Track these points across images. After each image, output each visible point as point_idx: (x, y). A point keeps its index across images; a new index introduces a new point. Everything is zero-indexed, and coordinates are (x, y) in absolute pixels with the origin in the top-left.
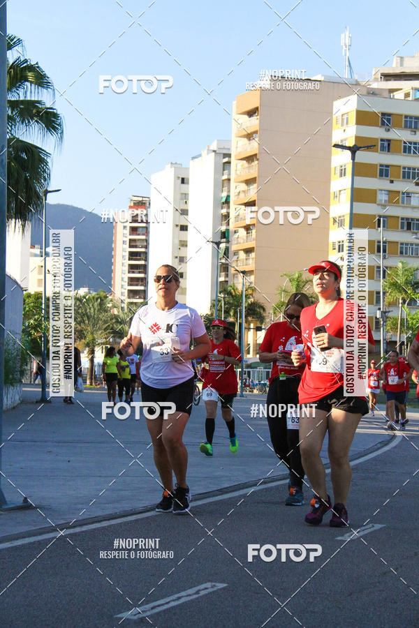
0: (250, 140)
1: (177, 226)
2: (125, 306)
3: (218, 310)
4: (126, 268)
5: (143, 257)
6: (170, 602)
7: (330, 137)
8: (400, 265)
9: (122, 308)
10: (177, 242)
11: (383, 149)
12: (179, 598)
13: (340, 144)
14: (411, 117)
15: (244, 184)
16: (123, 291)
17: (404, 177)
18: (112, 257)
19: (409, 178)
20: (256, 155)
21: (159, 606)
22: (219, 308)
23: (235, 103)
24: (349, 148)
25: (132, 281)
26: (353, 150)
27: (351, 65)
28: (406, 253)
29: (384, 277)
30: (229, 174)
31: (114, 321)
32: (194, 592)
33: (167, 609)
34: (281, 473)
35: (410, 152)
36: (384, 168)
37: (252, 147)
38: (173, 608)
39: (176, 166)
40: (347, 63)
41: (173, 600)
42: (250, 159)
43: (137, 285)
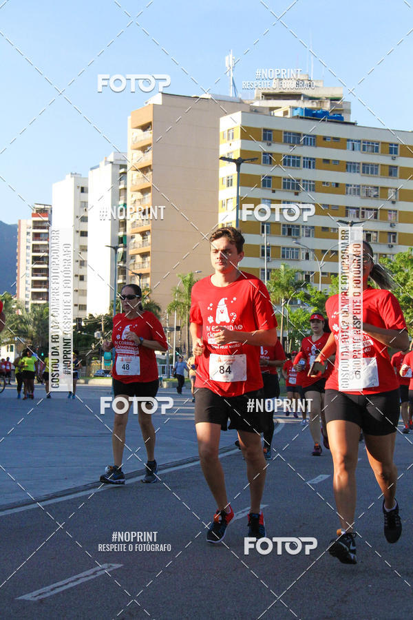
0: (144, 152)
1: (78, 232)
2: (29, 306)
3: (116, 310)
4: (30, 272)
5: (45, 261)
6: (69, 583)
7: (218, 150)
8: (282, 267)
9: (27, 310)
10: (78, 247)
11: (265, 161)
12: (78, 579)
13: (227, 157)
14: (290, 133)
15: (140, 193)
16: (27, 293)
17: (284, 188)
18: (16, 261)
19: (289, 188)
20: (150, 166)
21: (58, 587)
22: (117, 308)
23: (129, 117)
24: (234, 161)
25: (36, 284)
26: (238, 162)
27: (236, 85)
28: (288, 257)
29: (268, 279)
30: (126, 184)
31: (18, 321)
32: (92, 572)
33: (66, 590)
34: (174, 460)
35: (289, 165)
36: (267, 179)
37: (147, 159)
38: (71, 588)
39: (76, 176)
40: (232, 83)
41: (72, 582)
42: (145, 170)
43: (40, 287)
